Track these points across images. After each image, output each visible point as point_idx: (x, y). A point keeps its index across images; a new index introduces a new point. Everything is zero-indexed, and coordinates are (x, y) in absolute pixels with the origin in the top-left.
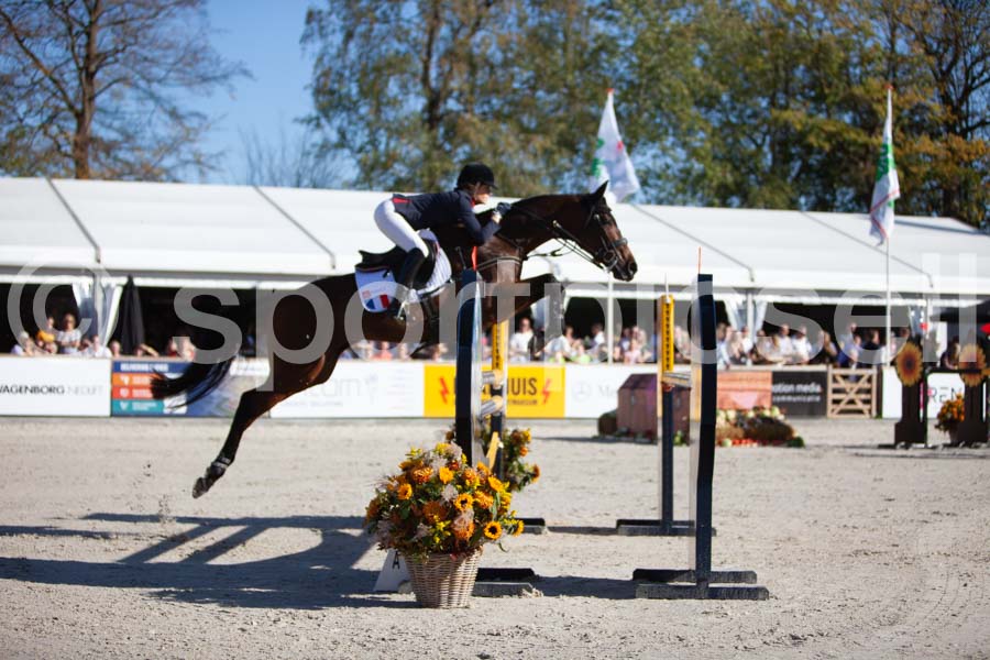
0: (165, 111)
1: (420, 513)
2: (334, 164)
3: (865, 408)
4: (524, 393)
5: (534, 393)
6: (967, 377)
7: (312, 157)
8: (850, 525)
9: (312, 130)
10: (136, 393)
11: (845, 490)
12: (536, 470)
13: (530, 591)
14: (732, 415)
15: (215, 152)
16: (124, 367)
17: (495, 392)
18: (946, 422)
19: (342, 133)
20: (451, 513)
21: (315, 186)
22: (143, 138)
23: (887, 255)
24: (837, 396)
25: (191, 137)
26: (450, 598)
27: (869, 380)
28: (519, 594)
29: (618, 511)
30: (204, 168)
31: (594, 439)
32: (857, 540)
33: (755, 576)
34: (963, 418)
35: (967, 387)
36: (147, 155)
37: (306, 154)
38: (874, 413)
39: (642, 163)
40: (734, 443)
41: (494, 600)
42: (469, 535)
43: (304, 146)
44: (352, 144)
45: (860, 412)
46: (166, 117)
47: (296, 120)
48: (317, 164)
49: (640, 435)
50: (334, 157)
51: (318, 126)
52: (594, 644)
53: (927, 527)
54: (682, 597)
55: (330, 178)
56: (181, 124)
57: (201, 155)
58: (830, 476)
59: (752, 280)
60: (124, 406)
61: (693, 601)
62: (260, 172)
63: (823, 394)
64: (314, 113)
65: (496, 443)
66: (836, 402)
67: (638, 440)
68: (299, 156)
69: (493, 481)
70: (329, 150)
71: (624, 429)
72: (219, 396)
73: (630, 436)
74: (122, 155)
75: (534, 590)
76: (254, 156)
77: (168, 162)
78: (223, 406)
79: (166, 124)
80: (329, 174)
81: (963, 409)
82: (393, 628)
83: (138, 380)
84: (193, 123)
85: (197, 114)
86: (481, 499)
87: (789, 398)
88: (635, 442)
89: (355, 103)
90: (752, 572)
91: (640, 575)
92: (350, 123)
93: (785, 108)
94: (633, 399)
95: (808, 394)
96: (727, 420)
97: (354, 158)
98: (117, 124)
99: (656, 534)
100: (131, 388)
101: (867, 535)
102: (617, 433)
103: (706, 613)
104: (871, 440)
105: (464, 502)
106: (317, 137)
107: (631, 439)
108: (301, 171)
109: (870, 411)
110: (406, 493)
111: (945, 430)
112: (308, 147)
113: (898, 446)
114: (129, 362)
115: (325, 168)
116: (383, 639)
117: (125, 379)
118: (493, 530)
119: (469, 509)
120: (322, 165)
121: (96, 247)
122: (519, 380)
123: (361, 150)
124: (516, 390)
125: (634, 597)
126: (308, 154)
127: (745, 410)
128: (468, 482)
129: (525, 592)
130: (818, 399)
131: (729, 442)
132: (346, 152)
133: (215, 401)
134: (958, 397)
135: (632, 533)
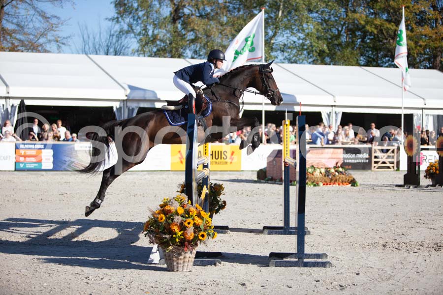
0: (40, 15)
1: (168, 228)
2: (126, 41)
3: (391, 165)
4: (221, 159)
5: (226, 158)
6: (440, 152)
7: (114, 37)
8: (375, 229)
9: (115, 24)
10: (28, 159)
11: (376, 210)
12: (225, 202)
13: (220, 263)
14: (323, 171)
15: (65, 37)
16: (22, 146)
17: (205, 166)
18: (429, 174)
19: (130, 26)
20: (183, 228)
21: (116, 53)
22: (29, 28)
23: (402, 88)
24: (376, 160)
25: (53, 28)
26: (183, 267)
27: (393, 152)
28: (215, 265)
29: (264, 221)
30: (60, 44)
31: (255, 182)
32: (377, 237)
33: (327, 256)
34: (438, 172)
35: (440, 157)
36: (31, 37)
37: (111, 36)
38: (396, 168)
39: (281, 42)
40: (324, 185)
41: (203, 267)
42: (192, 238)
43: (111, 31)
44: (135, 31)
45: (389, 167)
46: (40, 18)
47: (106, 19)
48: (117, 41)
49: (278, 180)
50: (126, 38)
51: (118, 22)
52: (248, 289)
53: (413, 231)
54: (291, 266)
55: (124, 48)
56: (48, 21)
57: (59, 37)
58: (370, 202)
59: (335, 102)
60: (22, 166)
61: (296, 268)
62: (88, 45)
63: (370, 159)
64: (116, 15)
65: (205, 191)
66: (376, 162)
67: (276, 182)
68: (108, 37)
69: (203, 213)
70: (123, 34)
71: (270, 177)
72: (70, 160)
73: (273, 180)
74: (19, 36)
75: (222, 262)
76: (86, 37)
77: (42, 41)
78: (72, 165)
79: (41, 22)
80: (123, 46)
81: (438, 168)
82: (156, 281)
83: (29, 152)
84: (54, 21)
85: (56, 17)
86: (197, 221)
87: (353, 161)
88: (275, 183)
89: (137, 10)
90: (325, 254)
91: (273, 255)
92: (134, 20)
93: (354, 11)
94: (274, 162)
95: (362, 159)
96: (321, 173)
97: (136, 38)
98: (15, 21)
99: (281, 234)
100: (25, 156)
101: (383, 235)
102: (266, 179)
103: (302, 274)
104: (393, 182)
105: (189, 223)
106: (117, 27)
107: (273, 182)
108: (109, 44)
109: (393, 167)
110: (162, 219)
111: (429, 178)
112: (112, 32)
113: (406, 186)
114: (24, 144)
115: (121, 43)
116: (152, 287)
117: (22, 152)
118: (203, 236)
119: (191, 226)
120: (119, 42)
121: (7, 85)
122: (218, 152)
123: (139, 34)
124: (217, 157)
125: (268, 266)
126: (113, 35)
127: (330, 168)
128: (191, 213)
129: (218, 263)
130: (367, 161)
131: (321, 184)
132: (132, 35)
133: (67, 163)
134: (435, 162)
135: (270, 233)
